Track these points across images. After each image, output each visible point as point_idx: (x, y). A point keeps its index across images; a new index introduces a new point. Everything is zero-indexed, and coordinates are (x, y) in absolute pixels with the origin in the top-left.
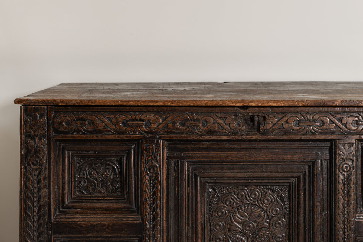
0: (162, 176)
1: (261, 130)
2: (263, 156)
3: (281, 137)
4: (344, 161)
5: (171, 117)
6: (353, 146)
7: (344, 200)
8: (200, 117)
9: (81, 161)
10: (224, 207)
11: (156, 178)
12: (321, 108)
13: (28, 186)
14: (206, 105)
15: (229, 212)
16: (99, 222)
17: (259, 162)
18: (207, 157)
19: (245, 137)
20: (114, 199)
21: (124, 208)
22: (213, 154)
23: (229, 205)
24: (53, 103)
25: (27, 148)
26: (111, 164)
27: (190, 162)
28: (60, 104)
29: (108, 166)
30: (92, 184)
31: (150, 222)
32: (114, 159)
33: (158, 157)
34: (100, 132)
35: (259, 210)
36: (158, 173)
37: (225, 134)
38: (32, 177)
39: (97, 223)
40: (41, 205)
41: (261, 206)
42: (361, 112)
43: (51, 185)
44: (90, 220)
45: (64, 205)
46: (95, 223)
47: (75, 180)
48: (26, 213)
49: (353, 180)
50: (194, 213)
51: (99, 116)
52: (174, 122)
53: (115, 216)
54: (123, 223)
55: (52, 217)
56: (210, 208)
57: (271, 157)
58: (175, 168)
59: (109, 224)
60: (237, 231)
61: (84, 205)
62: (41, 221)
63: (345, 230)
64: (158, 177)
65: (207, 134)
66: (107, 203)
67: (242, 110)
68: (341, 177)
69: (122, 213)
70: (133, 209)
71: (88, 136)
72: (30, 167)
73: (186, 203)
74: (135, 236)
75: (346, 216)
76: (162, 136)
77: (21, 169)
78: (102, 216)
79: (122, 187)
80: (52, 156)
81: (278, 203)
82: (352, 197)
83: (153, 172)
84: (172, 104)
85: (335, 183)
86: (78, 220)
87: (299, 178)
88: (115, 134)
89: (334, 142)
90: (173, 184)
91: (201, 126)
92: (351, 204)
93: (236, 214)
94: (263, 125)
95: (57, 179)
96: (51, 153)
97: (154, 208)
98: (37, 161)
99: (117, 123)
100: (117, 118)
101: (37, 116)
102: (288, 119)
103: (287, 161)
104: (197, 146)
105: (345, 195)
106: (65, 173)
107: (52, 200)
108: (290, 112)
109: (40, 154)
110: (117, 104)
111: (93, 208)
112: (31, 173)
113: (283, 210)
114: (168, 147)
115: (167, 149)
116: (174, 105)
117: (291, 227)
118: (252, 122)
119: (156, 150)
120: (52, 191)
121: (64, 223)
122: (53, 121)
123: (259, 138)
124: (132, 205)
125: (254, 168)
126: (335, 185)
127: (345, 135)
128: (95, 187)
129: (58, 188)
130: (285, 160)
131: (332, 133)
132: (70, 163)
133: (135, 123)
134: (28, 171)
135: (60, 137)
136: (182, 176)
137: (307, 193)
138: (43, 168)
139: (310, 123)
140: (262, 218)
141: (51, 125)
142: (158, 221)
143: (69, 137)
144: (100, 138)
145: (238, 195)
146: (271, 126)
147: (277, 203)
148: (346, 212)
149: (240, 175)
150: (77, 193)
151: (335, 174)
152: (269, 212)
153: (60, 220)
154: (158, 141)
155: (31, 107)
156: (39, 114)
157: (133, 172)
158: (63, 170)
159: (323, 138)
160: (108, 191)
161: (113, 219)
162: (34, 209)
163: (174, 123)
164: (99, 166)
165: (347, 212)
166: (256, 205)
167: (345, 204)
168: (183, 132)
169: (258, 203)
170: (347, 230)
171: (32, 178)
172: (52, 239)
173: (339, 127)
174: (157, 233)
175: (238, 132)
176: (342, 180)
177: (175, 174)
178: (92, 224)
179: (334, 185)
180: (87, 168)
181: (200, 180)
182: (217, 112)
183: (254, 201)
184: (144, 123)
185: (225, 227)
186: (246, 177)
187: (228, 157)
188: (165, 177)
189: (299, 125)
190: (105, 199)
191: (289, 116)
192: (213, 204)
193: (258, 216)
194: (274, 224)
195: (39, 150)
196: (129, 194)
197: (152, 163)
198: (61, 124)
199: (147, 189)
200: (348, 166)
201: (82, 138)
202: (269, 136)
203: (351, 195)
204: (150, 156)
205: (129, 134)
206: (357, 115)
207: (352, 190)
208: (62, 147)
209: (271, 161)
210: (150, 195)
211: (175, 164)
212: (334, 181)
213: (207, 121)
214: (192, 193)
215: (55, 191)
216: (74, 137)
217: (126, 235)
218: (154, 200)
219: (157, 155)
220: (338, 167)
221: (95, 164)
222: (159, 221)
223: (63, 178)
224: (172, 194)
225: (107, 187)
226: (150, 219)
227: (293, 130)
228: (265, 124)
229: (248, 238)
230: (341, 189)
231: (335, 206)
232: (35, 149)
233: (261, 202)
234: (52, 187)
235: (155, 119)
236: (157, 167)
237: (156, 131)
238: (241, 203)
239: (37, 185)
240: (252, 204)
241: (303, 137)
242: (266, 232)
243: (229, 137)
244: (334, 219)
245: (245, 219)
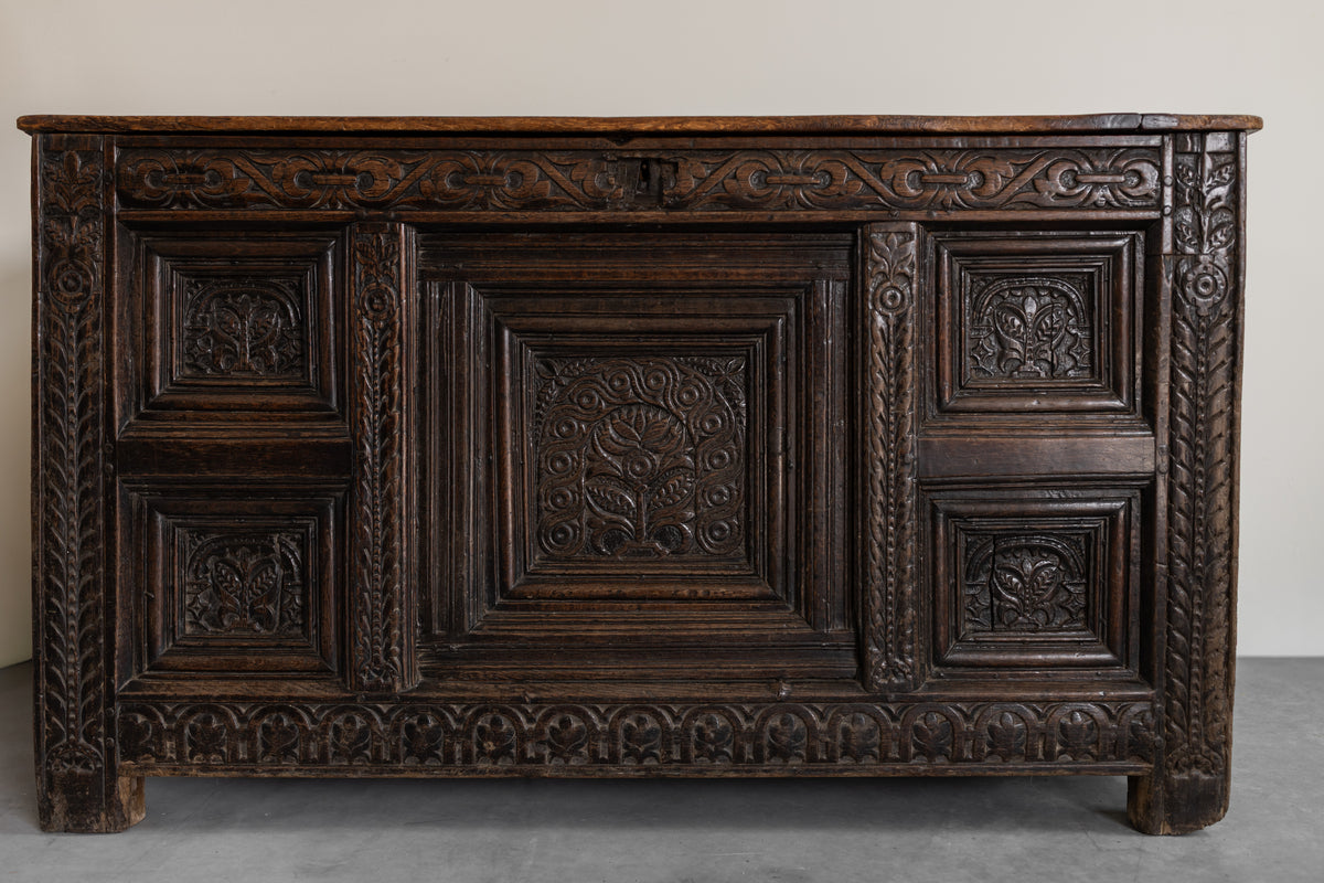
0: (404, 320)
1: (666, 198)
2: (673, 270)
3: (719, 217)
4: (888, 280)
5: (427, 163)
6: (911, 239)
7: (888, 385)
8: (505, 165)
9: (197, 288)
10: (576, 411)
11: (390, 325)
12: (827, 139)
13: (53, 344)
14: (520, 128)
15: (588, 427)
16: (240, 441)
17: (666, 288)
18: (524, 274)
19: (623, 215)
20: (282, 386)
21: (308, 407)
22: (541, 265)
23: (588, 407)
24: (118, 127)
25: (50, 246)
26: (276, 294)
27: (481, 288)
28: (136, 128)
29: (269, 300)
30: (227, 346)
31: (374, 440)
32: (284, 282)
33: (394, 267)
34: (240, 202)
35: (667, 421)
36: (394, 312)
37: (571, 208)
38: (65, 322)
39: (233, 441)
40: (87, 395)
41: (671, 411)
42: (932, 149)
43: (112, 341)
44: (215, 435)
45: (151, 400)
46: (229, 442)
47: (179, 335)
48: (48, 417)
49: (910, 331)
50: (494, 424)
51: (239, 161)
52: (436, 175)
53: (282, 425)
54: (300, 444)
55: (117, 428)
56: (538, 415)
57: (696, 274)
58: (440, 300)
59: (266, 445)
60: (609, 476)
61: (201, 399)
62: (89, 437)
63: (888, 465)
64: (394, 323)
65: (524, 208)
66: (263, 394)
67: (614, 146)
68: (880, 321)
69: (303, 419)
70: (332, 410)
71: (211, 212)
72: (58, 294)
73: (469, 395)
74: (333, 477)
75: (892, 428)
76: (404, 213)
77: (35, 300)
78: (249, 425)
79: (303, 355)
80: (116, 266)
81: (718, 401)
82: (909, 377)
83: (380, 307)
84: (430, 125)
85: (864, 339)
86: (184, 434)
87: (771, 331)
88: (280, 209)
89: (859, 230)
90: (437, 344)
91: (507, 188)
92: (905, 394)
93: (607, 430)
94: (672, 185)
95: (132, 329)
96: (113, 258)
97: (384, 405)
98: (75, 279)
99: (286, 178)
100: (284, 165)
101: (74, 160)
102: (737, 168)
103: (737, 284)
104: (499, 243)
105: (889, 372)
106: (152, 314)
107: (116, 382)
108: (744, 150)
109: (83, 260)
110: (282, 126)
111: (225, 407)
112: (60, 311)
113: (730, 419)
114: (422, 245)
115: (421, 252)
116: (433, 129)
117: (752, 465)
118: (644, 181)
119: (387, 249)
120: (116, 358)
121: (147, 444)
122: (118, 174)
123: (661, 220)
124: (329, 399)
125: (652, 306)
126: (863, 346)
127: (889, 210)
128: (236, 354)
129: (135, 355)
130: (732, 283)
131: (858, 204)
132: (167, 290)
133: (334, 178)
134: (53, 306)
135: (137, 216)
136: (460, 323)
137: (792, 370)
138: (93, 297)
139: (796, 179)
140: (675, 441)
141: (112, 183)
142: (393, 438)
143: (160, 215)
144: (242, 218)
145: (611, 379)
146: (693, 186)
147: (716, 404)
148: (892, 418)
149: (615, 324)
150: (188, 372)
151: (864, 316)
152: (695, 427)
153: (137, 434)
154: (393, 227)
155: (60, 135)
156: (80, 156)
157: (331, 311)
158: (149, 307)
159: (831, 218)
160: (269, 367)
161: (276, 433)
162: (71, 405)
163: (436, 178)
164: (245, 300)
165: (896, 416)
166: (659, 407)
167: (890, 394)
168: (464, 203)
169: (665, 401)
170: (896, 465)
171: (62, 323)
172: (115, 485)
173: (873, 189)
174: (393, 469)
175: (605, 203)
176: (881, 330)
177: (442, 318)
178: (219, 446)
179: (860, 345)
180: (213, 307)
181: (510, 337)
182: (549, 150)
183: (654, 397)
184: (357, 179)
185: (579, 463)
186: (632, 329)
187: (580, 274)
188: (414, 325)
189: (767, 184)
190: (259, 384)
191: (739, 160)
192: (547, 403)
193: (666, 436)
194: (707, 456)
195: (83, 250)
196: (321, 371)
197: (378, 284)
198: (139, 179)
199: (364, 354)
200: (899, 295)
201: (195, 219)
202: (687, 214)
203: (905, 372)
204: (371, 267)
205: (317, 208)
206: (923, 158)
207: (908, 358)
208: (143, 246)
209: (696, 284)
210: (374, 370)
211: (441, 293)
212: (860, 334)
213: (522, 174)
214: (488, 371)
215: (126, 362)
216: (173, 216)
217: (310, 476)
218: (383, 383)
219: (392, 262)
220: (870, 297)
221: (236, 296)
222: (397, 439)
223: (149, 327)
224: (434, 370)
225: (268, 357)
226: (374, 434)
227: (752, 196)
228: (676, 181)
229: (638, 496)
230: (880, 354)
231: (863, 400)
232: (72, 248)
233: (672, 397)
234: (116, 349)
235: (386, 167)
236: (390, 296)
237: (388, 201)
238: (620, 401)
239: (78, 342)
240: (650, 405)
241: (778, 217)
242: (686, 477)
243: (581, 216)
244: (859, 437)
245: (630, 442)
